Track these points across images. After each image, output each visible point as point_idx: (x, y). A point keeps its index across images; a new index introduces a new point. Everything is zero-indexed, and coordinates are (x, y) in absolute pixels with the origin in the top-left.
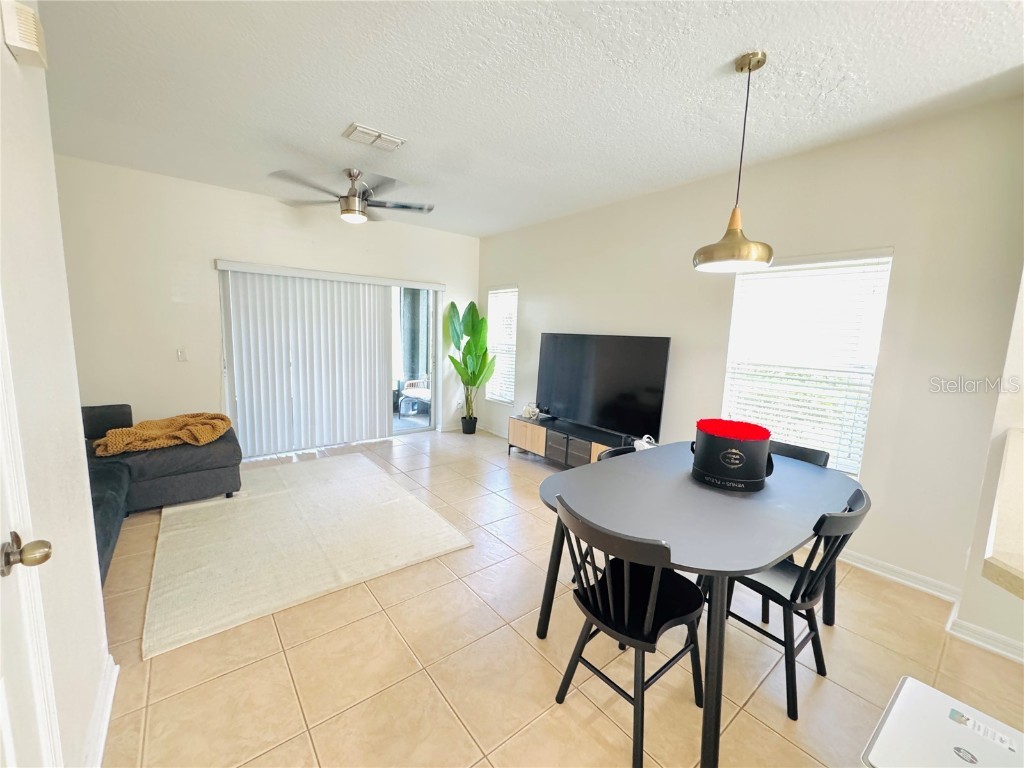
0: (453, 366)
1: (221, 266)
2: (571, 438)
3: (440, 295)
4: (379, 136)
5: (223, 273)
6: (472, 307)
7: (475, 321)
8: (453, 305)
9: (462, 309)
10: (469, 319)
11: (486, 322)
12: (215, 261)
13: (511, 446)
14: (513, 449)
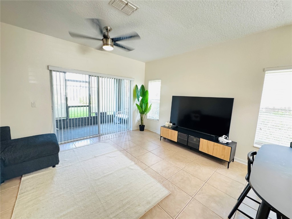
0: (137, 107)
1: (50, 69)
2: (189, 136)
3: (132, 82)
4: (127, 4)
5: (51, 71)
6: (143, 87)
7: (144, 92)
8: (137, 86)
9: (139, 87)
10: (142, 91)
11: (148, 92)
12: (48, 66)
13: (161, 137)
14: (162, 138)
